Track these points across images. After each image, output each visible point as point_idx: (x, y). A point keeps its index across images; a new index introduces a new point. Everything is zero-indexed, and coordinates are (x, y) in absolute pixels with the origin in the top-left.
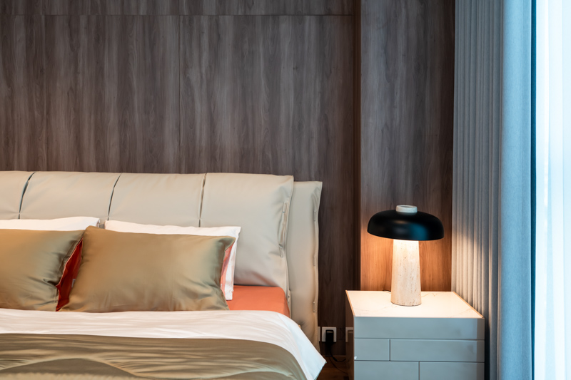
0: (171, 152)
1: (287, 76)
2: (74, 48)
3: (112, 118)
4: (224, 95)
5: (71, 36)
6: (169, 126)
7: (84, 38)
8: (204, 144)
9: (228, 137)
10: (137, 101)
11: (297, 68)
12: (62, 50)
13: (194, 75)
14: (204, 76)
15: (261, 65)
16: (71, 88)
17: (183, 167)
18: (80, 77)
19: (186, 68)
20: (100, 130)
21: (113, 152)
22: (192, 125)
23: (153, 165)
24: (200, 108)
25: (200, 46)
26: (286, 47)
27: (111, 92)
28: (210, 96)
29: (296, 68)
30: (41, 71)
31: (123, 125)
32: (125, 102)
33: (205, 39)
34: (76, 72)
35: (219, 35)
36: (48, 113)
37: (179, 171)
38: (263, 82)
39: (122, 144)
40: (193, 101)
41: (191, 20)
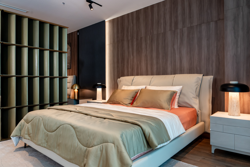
1: (204, 42)
4: (184, 51)
6: (169, 62)
8: (178, 67)
9: (186, 64)
11: (208, 40)
13: (176, 47)
14: (178, 47)
15: (196, 41)
16: (145, 55)
19: (174, 45)
20: (152, 65)
22: (175, 61)
24: (177, 56)
25: (177, 38)
26: (204, 33)
28: (180, 53)
30: (139, 51)
33: (179, 36)
35: (183, 34)
36: (141, 62)
38: (196, 46)
39: (157, 69)
40: (175, 54)
41: (175, 31)
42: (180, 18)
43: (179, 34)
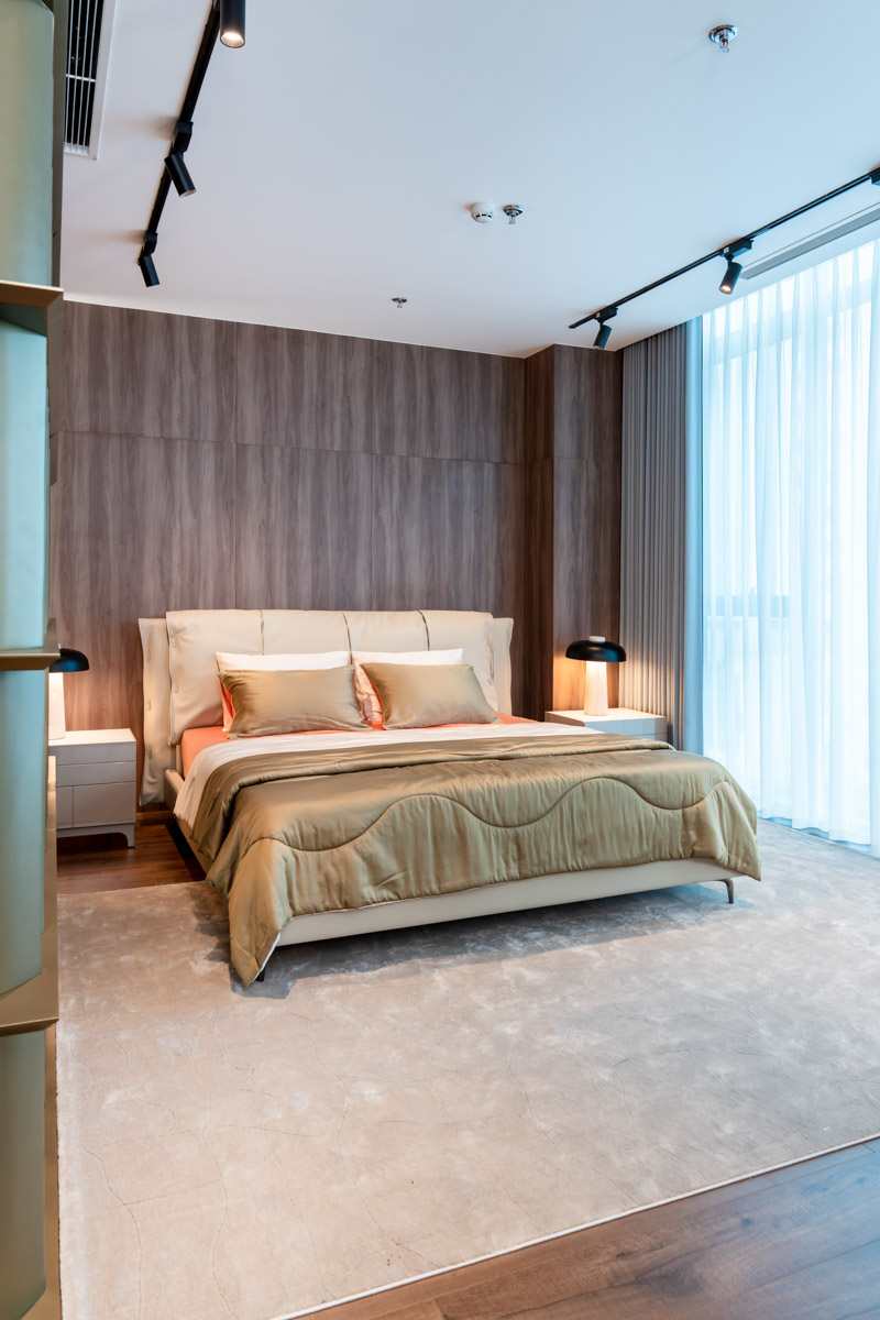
0: (362, 590)
1: (469, 518)
2: (267, 479)
3: (305, 554)
4: (413, 533)
5: (264, 466)
6: (361, 563)
7: (277, 471)
8: (394, 582)
9: (416, 577)
10: (331, 537)
12: (254, 480)
13: (385, 514)
14: (395, 516)
15: (446, 507)
16: (263, 522)
17: (374, 605)
18: (273, 510)
19: (378, 505)
20: (293, 567)
21: (305, 588)
22: (383, 564)
23: (345, 603)
24: (391, 546)
25: (391, 487)
26: (468, 491)
27: (304, 527)
28: (400, 534)
29: (477, 511)
30: (232, 502)
31: (316, 561)
32: (318, 539)
33: (396, 479)
34: (269, 505)
35: (408, 477)
36: (237, 547)
37: (370, 609)
38: (448, 523)
39: (315, 582)
40: (384, 539)
41: (383, 459)
42: (400, 420)
43: (397, 470)
